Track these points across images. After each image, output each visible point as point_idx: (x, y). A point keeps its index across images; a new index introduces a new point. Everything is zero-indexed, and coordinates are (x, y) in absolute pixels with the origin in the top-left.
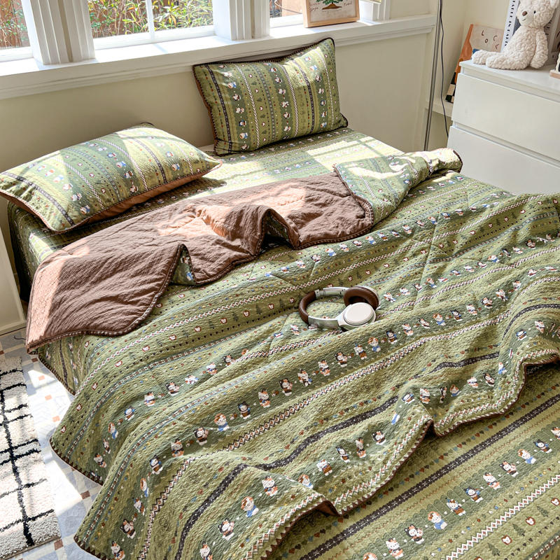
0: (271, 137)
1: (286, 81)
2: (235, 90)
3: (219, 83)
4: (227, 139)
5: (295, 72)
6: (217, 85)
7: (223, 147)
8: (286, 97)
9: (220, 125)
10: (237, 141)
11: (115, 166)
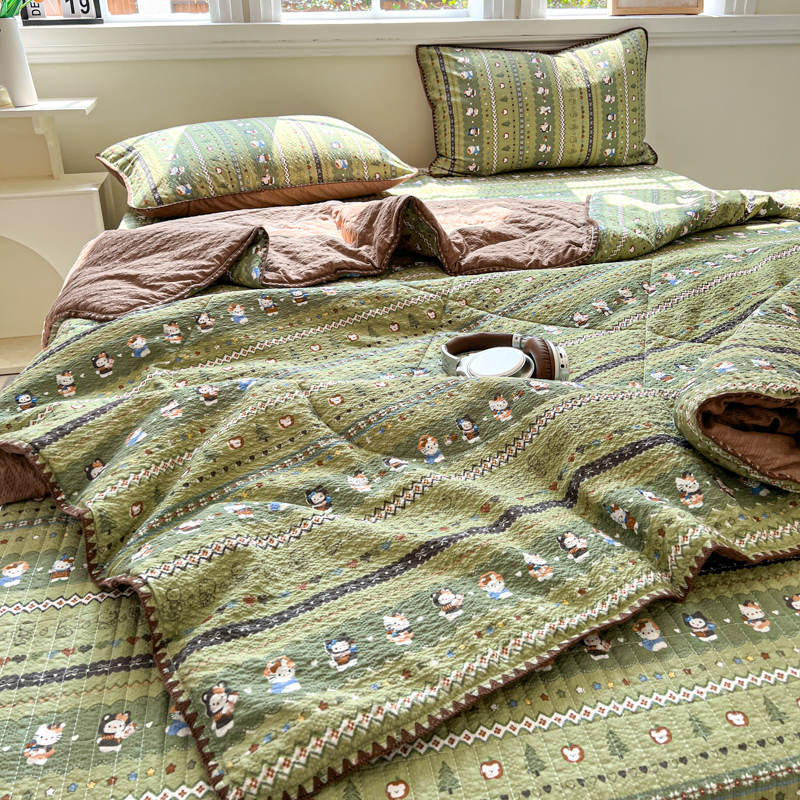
0: (516, 157)
1: (552, 77)
2: (470, 82)
3: (448, 70)
4: (449, 154)
5: (571, 67)
6: (445, 73)
7: (443, 165)
8: (549, 100)
9: (443, 133)
10: (462, 158)
11: (248, 143)
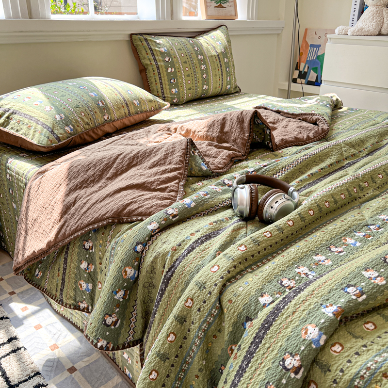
0: (194, 93)
1: (202, 50)
2: (166, 53)
4: (160, 94)
5: (207, 45)
6: (151, 49)
8: (203, 62)
9: (154, 83)
10: (169, 96)
11: (88, 95)
